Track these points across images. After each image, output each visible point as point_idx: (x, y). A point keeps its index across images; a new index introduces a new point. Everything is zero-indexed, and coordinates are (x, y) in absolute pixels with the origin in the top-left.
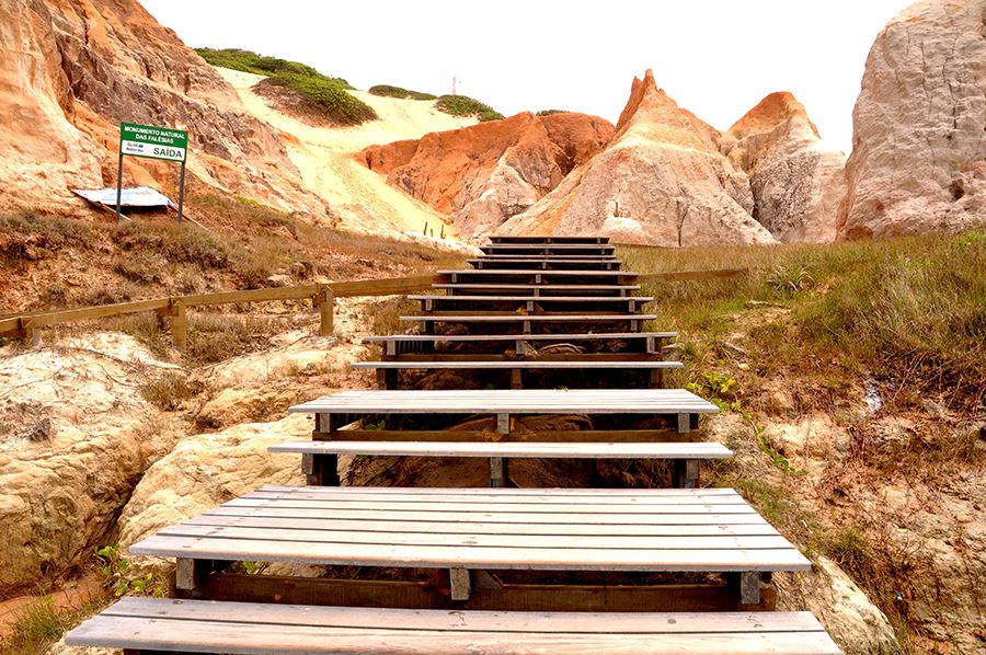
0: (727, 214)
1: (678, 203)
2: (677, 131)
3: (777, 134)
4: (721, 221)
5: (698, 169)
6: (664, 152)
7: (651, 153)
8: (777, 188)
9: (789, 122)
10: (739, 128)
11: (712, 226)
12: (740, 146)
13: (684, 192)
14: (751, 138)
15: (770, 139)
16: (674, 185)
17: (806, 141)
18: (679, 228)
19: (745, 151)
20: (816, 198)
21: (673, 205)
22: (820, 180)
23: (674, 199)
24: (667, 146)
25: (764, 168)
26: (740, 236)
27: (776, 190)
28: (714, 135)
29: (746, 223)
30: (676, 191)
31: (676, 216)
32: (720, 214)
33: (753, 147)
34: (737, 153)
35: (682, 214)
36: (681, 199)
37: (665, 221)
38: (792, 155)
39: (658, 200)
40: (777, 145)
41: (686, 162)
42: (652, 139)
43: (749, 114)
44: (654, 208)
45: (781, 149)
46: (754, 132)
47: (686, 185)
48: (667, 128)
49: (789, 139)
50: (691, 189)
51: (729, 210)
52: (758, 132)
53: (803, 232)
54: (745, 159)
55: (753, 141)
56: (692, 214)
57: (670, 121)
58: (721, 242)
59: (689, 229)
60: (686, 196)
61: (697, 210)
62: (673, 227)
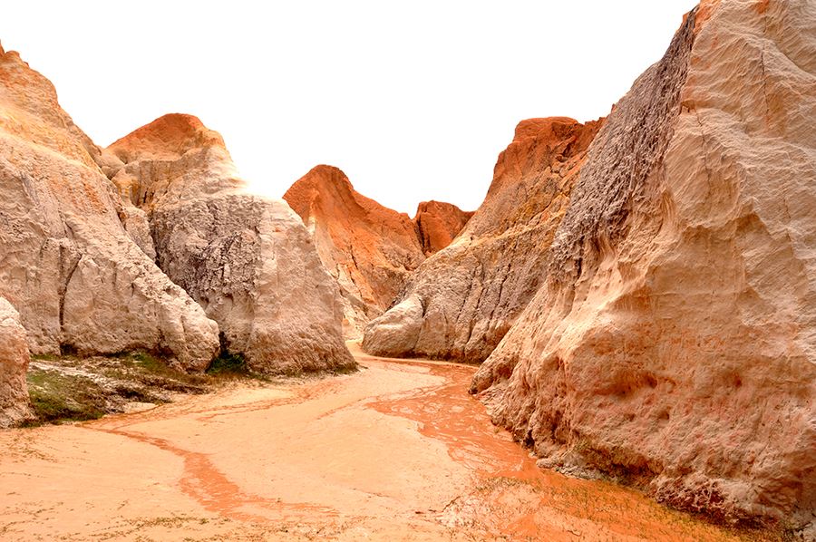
0: (141, 274)
1: (62, 248)
2: (55, 130)
3: (186, 165)
4: (133, 286)
5: (93, 197)
6: (37, 157)
7: (16, 156)
8: (194, 236)
9: (204, 153)
10: (124, 147)
11: (117, 292)
12: (129, 171)
13: (71, 231)
14: (145, 163)
15: (172, 170)
16: (54, 217)
17: (233, 181)
18: (62, 292)
19: (135, 178)
20: (270, 264)
21: (54, 253)
22: (271, 238)
23: (56, 241)
24: (41, 149)
25: (168, 207)
26: (162, 311)
27: (194, 240)
28: (94, 151)
29: (168, 290)
30: (59, 227)
31: (57, 271)
32: (131, 273)
33: (147, 176)
34: (126, 180)
35: (69, 270)
36: (67, 242)
37: (38, 279)
38: (214, 196)
39: (27, 241)
40: (186, 179)
41: (75, 181)
42: (14, 131)
43: (138, 133)
44: (18, 254)
45: (194, 184)
46: (147, 156)
47: (76, 220)
48: (38, 120)
49: (206, 174)
50: (83, 227)
51: (141, 267)
52: (154, 158)
53: (251, 311)
54: (136, 189)
55: (148, 167)
56: (85, 271)
57: (45, 112)
58: (131, 319)
59: (79, 296)
60: (75, 237)
61: (95, 265)
62: (52, 292)
